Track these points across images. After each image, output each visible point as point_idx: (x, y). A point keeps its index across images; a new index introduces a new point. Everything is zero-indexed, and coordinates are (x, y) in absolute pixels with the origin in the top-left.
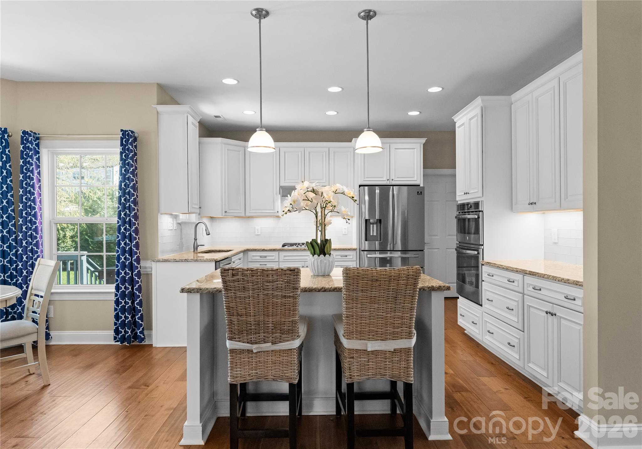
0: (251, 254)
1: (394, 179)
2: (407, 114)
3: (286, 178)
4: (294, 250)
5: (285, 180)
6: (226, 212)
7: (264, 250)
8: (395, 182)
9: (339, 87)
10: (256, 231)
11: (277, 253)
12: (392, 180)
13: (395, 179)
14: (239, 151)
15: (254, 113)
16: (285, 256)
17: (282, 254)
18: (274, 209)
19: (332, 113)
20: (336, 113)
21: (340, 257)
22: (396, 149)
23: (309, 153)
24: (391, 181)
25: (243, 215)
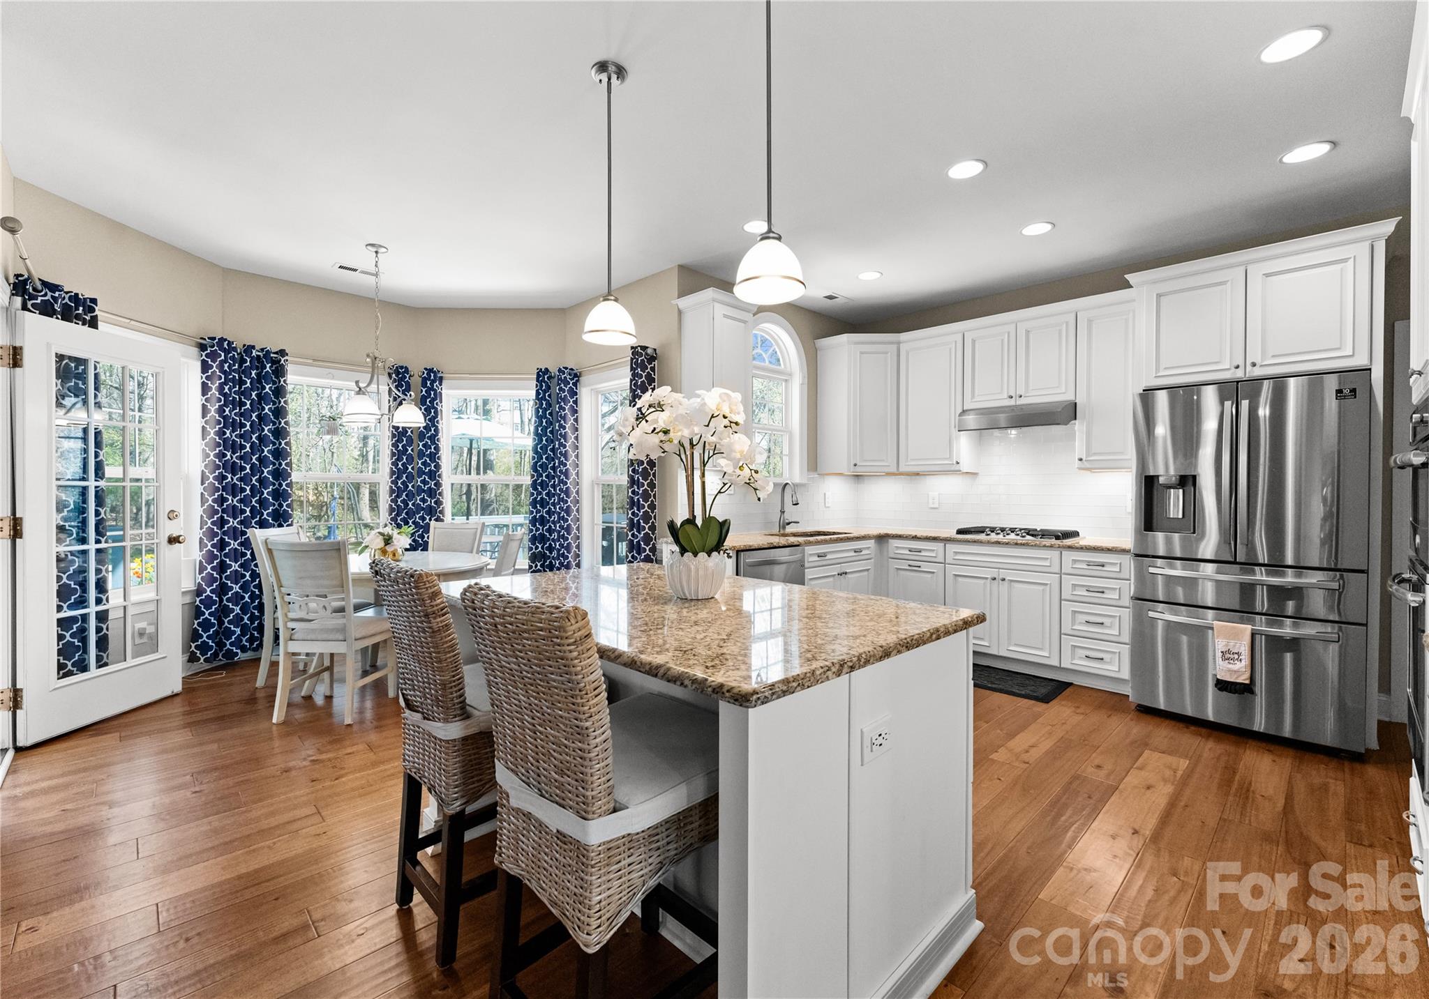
0: (894, 543)
1: (1258, 361)
2: (1281, 161)
3: (977, 393)
4: (975, 542)
5: (973, 396)
6: (855, 465)
7: (915, 538)
8: (1262, 368)
9: (977, 160)
10: (931, 501)
11: (941, 545)
12: (1254, 365)
13: (1262, 361)
14: (887, 353)
15: (878, 275)
16: (956, 553)
17: (951, 548)
18: (950, 457)
19: (1038, 229)
20: (1049, 227)
21: (1086, 567)
22: (1267, 275)
23: (1028, 332)
24: (1249, 368)
25: (893, 469)
